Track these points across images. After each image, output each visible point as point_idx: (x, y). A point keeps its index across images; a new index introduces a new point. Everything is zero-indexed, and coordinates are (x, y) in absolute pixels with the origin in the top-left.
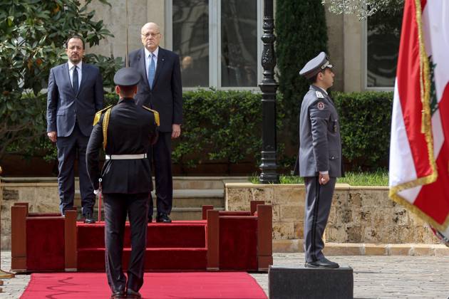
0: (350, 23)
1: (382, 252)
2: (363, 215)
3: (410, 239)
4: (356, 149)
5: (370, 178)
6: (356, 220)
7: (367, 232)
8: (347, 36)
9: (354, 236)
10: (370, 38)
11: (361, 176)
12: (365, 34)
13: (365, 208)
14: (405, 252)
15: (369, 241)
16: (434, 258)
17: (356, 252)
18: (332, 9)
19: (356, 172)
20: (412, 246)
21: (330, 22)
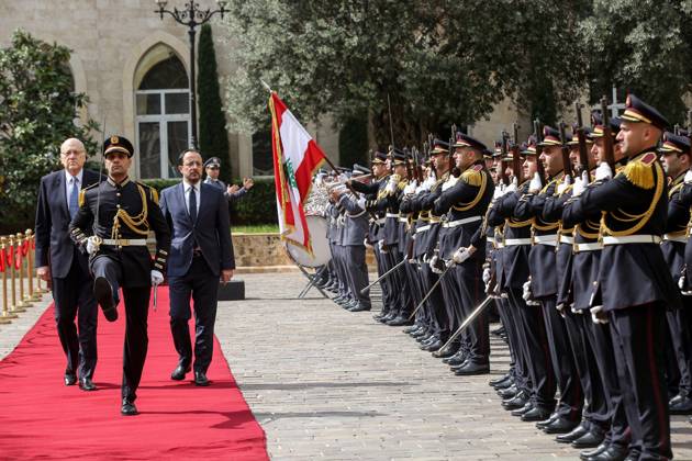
0: (242, 139)
1: (262, 271)
2: (251, 250)
3: (278, 264)
4: (247, 213)
5: (255, 229)
6: (247, 253)
7: (254, 260)
8: (241, 148)
9: (247, 263)
10: (254, 149)
11: (250, 228)
12: (251, 145)
13: (252, 246)
14: (275, 271)
15: (254, 265)
16: (292, 274)
17: (248, 272)
18: (231, 131)
19: (247, 225)
20: (279, 267)
21: (231, 139)
